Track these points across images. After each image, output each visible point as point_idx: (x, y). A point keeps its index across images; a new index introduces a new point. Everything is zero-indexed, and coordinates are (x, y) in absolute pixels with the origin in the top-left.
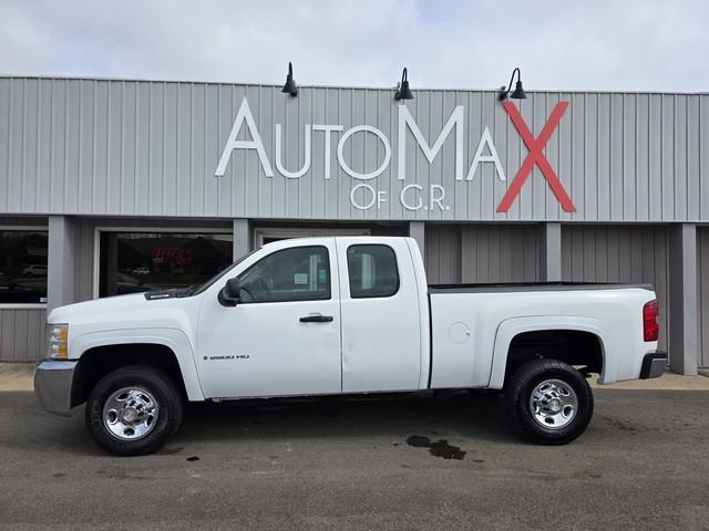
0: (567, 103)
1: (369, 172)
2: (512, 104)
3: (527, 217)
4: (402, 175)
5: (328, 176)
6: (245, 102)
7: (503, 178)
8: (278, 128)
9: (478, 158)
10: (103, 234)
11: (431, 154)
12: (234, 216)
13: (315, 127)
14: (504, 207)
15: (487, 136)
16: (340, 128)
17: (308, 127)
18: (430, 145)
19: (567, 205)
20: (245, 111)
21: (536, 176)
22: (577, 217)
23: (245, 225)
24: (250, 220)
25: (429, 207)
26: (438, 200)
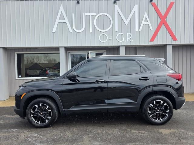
0: (174, 3)
1: (105, 29)
2: (155, 3)
3: (160, 43)
4: (117, 30)
5: (91, 31)
6: (61, 6)
7: (152, 29)
8: (73, 15)
9: (143, 23)
10: (18, 54)
11: (127, 22)
12: (59, 46)
13: (86, 14)
14: (152, 40)
15: (146, 15)
16: (95, 14)
17: (83, 14)
18: (126, 19)
19: (175, 39)
20: (62, 9)
21: (163, 28)
22: (178, 43)
23: (64, 49)
24: (65, 47)
25: (126, 41)
26: (129, 38)
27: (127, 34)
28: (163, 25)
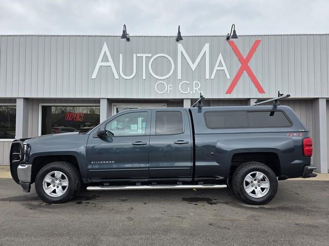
0: (260, 41)
1: (163, 76)
2: (233, 41)
3: (240, 96)
4: (179, 77)
5: (144, 78)
6: (105, 43)
7: (228, 77)
8: (121, 55)
9: (216, 68)
10: (43, 107)
11: (193, 67)
12: (100, 97)
13: (138, 55)
14: (229, 91)
15: (220, 57)
16: (150, 55)
17: (135, 55)
18: (193, 63)
19: (261, 90)
20: (105, 48)
21: (245, 76)
22: (265, 96)
23: (106, 101)
24: (108, 99)
25: (193, 92)
26: (197, 89)
27: (194, 83)
28: (245, 72)
